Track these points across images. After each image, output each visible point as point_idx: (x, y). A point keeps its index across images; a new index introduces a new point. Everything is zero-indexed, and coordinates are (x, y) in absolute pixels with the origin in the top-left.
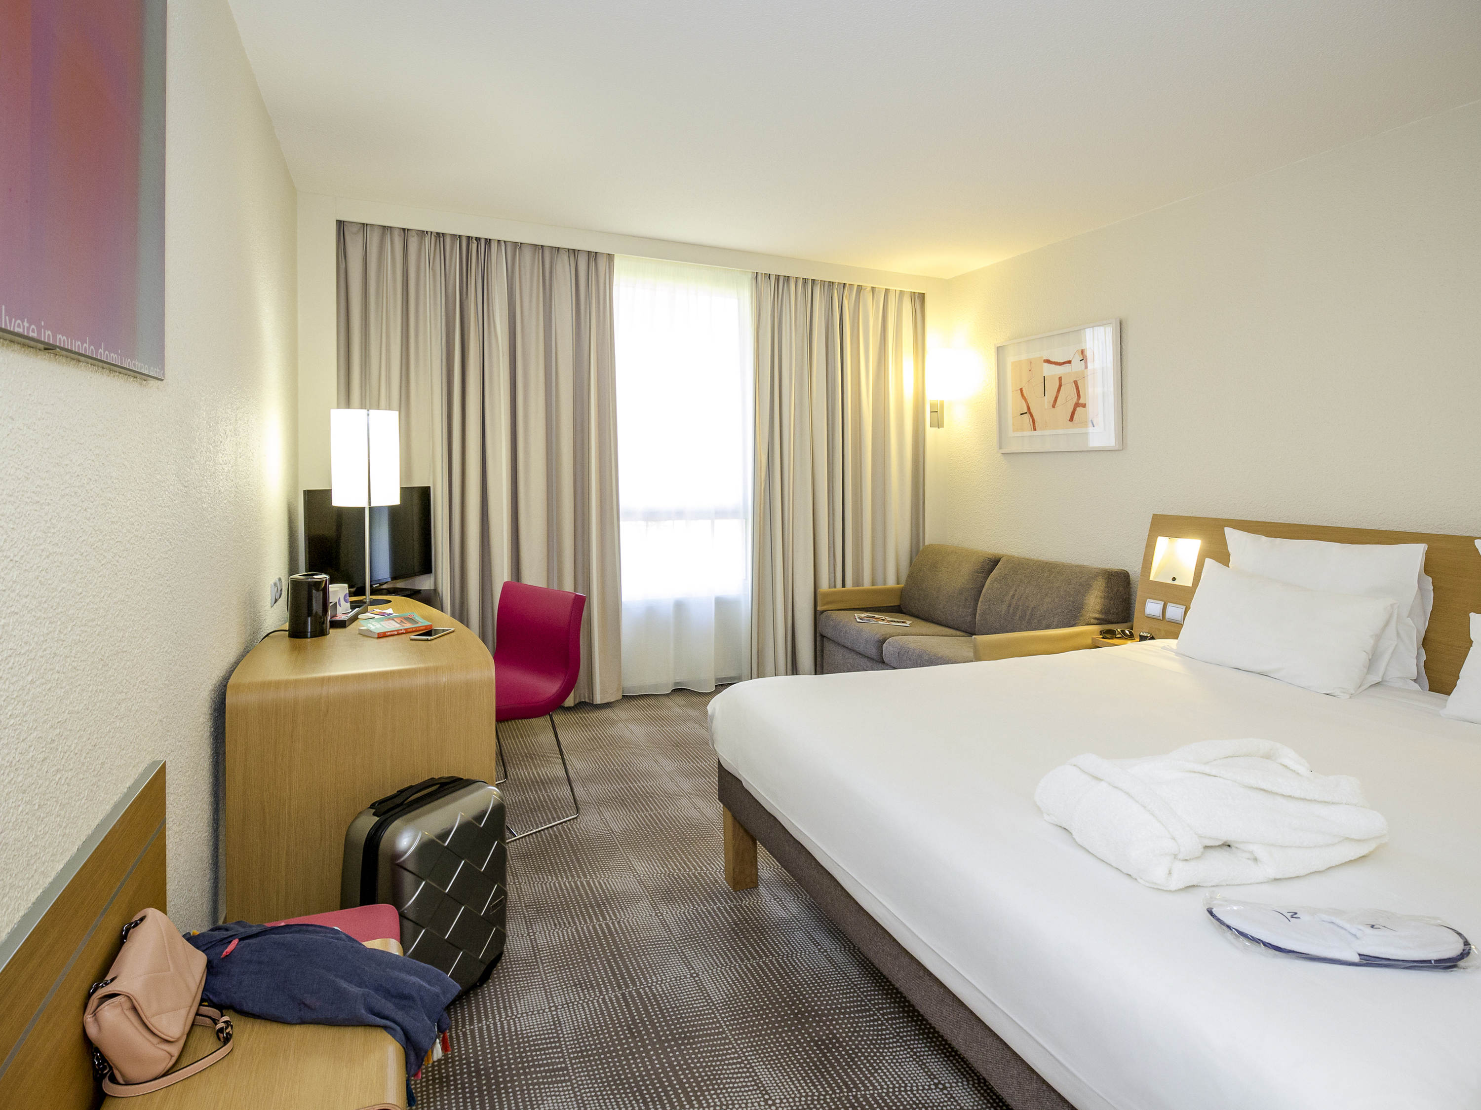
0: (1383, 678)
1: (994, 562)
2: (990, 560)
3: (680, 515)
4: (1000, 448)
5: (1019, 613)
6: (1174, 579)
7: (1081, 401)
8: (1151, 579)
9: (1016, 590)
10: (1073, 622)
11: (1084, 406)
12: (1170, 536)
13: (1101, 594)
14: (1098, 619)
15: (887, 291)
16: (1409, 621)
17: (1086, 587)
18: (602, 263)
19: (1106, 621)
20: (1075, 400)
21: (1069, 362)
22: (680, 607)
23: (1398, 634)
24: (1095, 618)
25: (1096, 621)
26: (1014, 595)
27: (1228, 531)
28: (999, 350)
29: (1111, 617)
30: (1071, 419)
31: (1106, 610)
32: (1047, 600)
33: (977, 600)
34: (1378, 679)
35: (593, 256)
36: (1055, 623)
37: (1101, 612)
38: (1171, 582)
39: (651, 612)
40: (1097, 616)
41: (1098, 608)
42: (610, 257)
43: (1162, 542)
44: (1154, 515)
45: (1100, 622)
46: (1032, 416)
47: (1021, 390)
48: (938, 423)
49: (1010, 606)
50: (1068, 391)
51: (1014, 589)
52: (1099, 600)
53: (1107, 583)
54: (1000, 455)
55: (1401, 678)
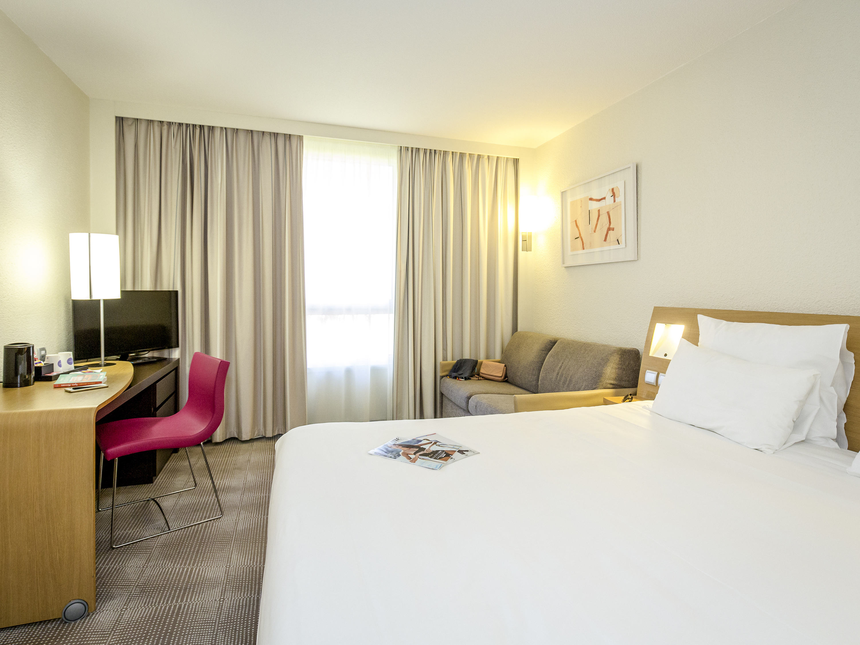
0: (807, 435)
1: (553, 343)
2: (551, 342)
3: (349, 310)
4: (563, 263)
5: (563, 378)
6: (666, 355)
7: (611, 226)
8: (650, 355)
9: (563, 363)
10: (594, 387)
11: (613, 229)
12: (666, 323)
13: (616, 366)
14: (613, 384)
15: (498, 158)
16: (832, 389)
17: (605, 361)
18: (294, 142)
19: (619, 386)
20: (608, 225)
21: (604, 198)
22: (349, 372)
23: (821, 399)
24: (611, 384)
25: (611, 386)
26: (561, 367)
27: (700, 317)
28: (563, 193)
29: (623, 383)
30: (605, 240)
31: (619, 378)
32: (581, 370)
33: (540, 370)
34: (801, 437)
35: (288, 137)
36: (583, 387)
37: (615, 379)
38: (664, 357)
39: (329, 375)
40: (612, 382)
41: (613, 376)
42: (300, 138)
43: (660, 328)
44: (655, 307)
45: (615, 386)
46: (582, 240)
47: (576, 221)
48: (527, 249)
49: (558, 374)
50: (604, 219)
51: (562, 362)
52: (614, 371)
53: (621, 358)
54: (564, 268)
55: (822, 437)
